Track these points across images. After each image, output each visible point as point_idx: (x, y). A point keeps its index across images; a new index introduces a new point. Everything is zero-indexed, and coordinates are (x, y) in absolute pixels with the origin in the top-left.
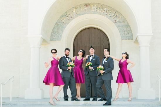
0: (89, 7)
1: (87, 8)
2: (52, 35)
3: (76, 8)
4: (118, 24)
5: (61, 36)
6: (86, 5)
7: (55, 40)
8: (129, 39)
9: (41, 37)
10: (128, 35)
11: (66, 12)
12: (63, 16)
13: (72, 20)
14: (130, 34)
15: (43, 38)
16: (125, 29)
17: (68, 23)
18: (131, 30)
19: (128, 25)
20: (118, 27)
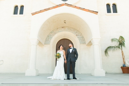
0: (64, 28)
1: (63, 29)
2: (45, 42)
3: (58, 29)
4: (78, 36)
5: (50, 42)
6: (63, 28)
7: (47, 44)
8: (84, 44)
9: (38, 39)
10: (83, 42)
11: (53, 31)
12: (51, 32)
13: (55, 34)
14: (84, 41)
15: (39, 40)
16: (82, 39)
17: (54, 36)
18: (84, 39)
19: (83, 37)
20: (78, 38)
